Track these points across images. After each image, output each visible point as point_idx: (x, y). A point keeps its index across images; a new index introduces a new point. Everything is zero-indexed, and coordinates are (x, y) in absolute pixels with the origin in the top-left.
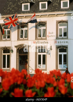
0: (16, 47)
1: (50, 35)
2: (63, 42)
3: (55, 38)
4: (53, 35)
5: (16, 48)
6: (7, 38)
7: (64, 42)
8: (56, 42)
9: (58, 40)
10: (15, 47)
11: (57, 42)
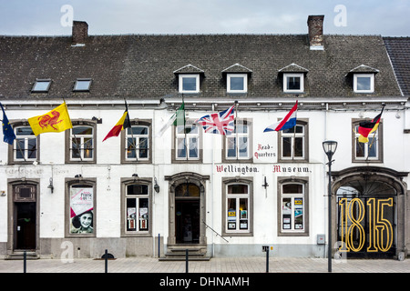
0: (168, 178)
1: (260, 152)
2: (296, 170)
3: (275, 159)
4: (268, 151)
5: (167, 182)
6: (140, 157)
7: (299, 170)
8: (277, 169)
9: (282, 166)
10: (166, 179)
11: (281, 170)
